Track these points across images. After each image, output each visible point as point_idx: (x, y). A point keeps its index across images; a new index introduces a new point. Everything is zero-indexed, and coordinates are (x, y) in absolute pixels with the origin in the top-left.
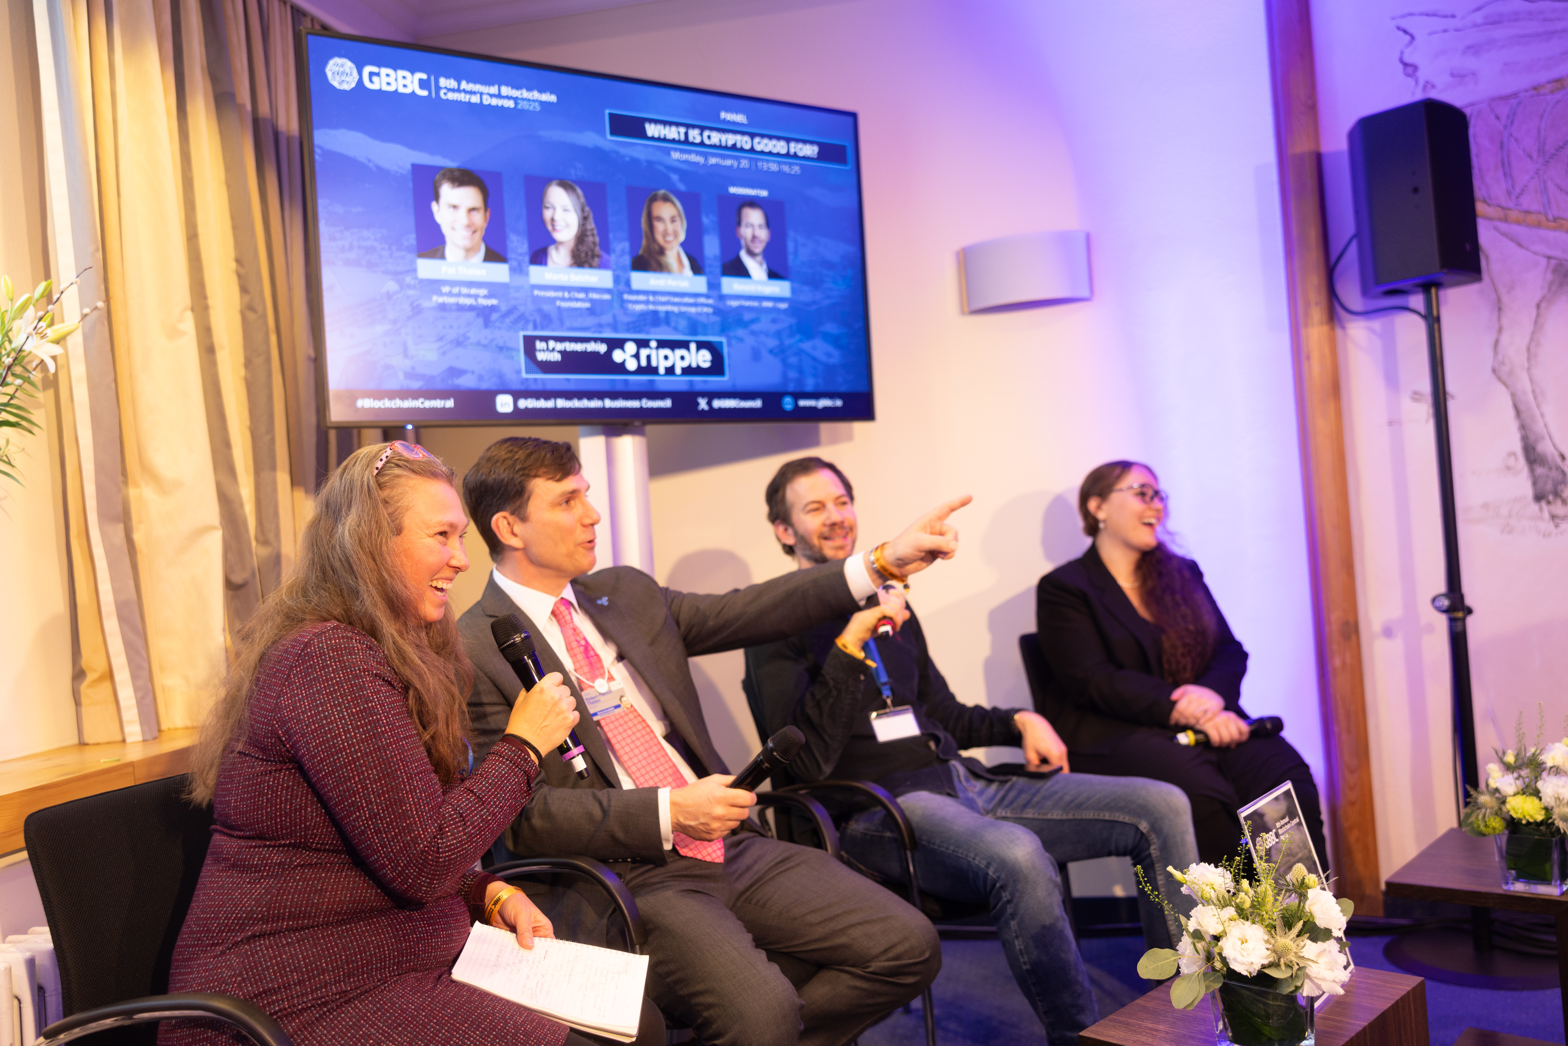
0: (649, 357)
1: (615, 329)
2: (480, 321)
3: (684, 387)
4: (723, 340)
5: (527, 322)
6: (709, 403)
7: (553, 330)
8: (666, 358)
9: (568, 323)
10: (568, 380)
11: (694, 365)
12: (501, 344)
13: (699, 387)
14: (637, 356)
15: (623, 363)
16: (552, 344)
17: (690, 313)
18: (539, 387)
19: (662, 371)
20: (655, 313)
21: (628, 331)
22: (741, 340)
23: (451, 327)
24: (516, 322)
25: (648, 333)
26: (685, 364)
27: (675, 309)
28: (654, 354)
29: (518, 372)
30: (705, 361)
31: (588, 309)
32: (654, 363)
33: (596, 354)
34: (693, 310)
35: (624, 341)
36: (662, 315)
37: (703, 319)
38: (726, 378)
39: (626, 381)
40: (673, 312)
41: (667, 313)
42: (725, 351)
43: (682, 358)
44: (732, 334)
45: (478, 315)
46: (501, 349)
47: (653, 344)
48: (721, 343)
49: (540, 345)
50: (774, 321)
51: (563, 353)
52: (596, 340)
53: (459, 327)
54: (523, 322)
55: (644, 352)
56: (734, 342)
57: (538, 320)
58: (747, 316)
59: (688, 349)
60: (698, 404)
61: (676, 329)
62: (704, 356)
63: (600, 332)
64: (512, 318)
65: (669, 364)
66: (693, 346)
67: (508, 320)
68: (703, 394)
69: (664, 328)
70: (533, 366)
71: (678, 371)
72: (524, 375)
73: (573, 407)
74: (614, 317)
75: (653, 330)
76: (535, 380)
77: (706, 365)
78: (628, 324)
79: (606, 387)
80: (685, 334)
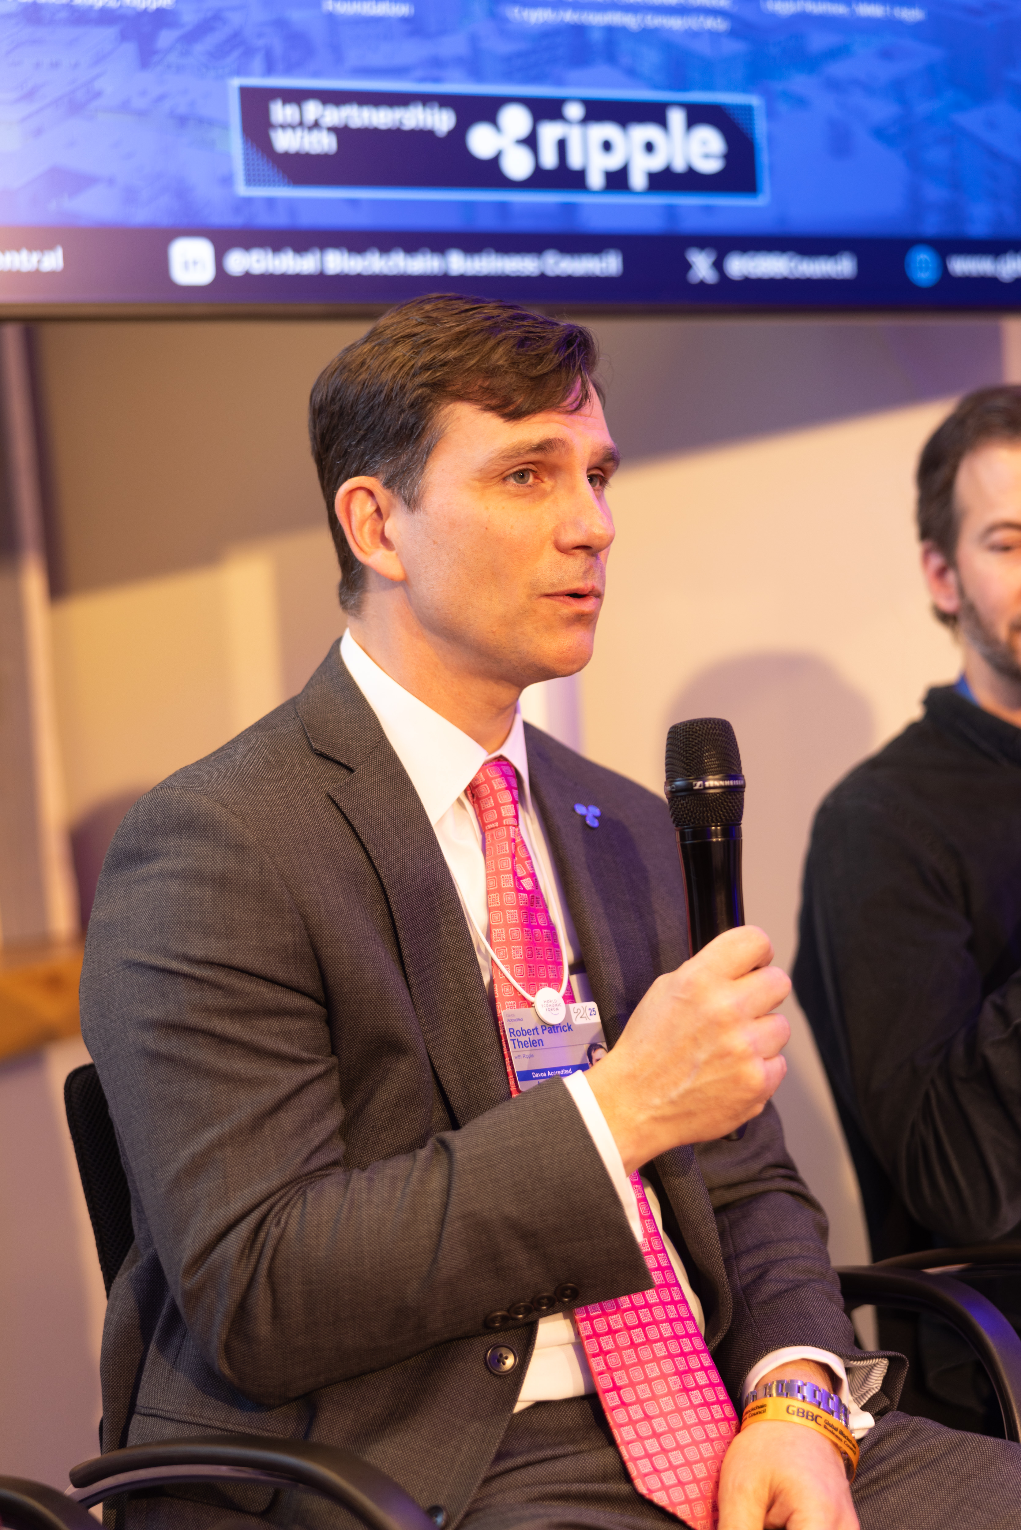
0: (562, 146)
1: (476, 73)
2: (130, 49)
3: (652, 224)
4: (754, 100)
5: (249, 52)
6: (718, 265)
7: (316, 74)
8: (607, 146)
9: (353, 56)
10: (354, 202)
11: (679, 166)
12: (182, 109)
13: (691, 224)
14: (531, 142)
15: (494, 163)
16: (312, 109)
17: (670, 31)
18: (280, 220)
19: (596, 180)
20: (579, 30)
21: (508, 76)
22: (800, 102)
23: (55, 65)
24: (219, 53)
25: (559, 82)
26: (656, 163)
27: (630, 21)
28: (574, 135)
29: (227, 180)
30: (707, 156)
31: (404, 20)
32: (575, 161)
33: (425, 136)
34: (675, 23)
35: (499, 102)
36: (597, 37)
37: (703, 48)
38: (760, 201)
39: (503, 207)
40: (623, 30)
41: (611, 31)
42: (761, 128)
43: (649, 147)
44: (778, 86)
45: (124, 37)
46: (182, 121)
47: (574, 111)
48: (748, 110)
49: (281, 112)
50: (886, 54)
51: (342, 133)
52: (426, 99)
53: (76, 65)
54: (236, 54)
55: (550, 133)
56: (783, 107)
57: (278, 46)
58: (818, 41)
59: (662, 121)
60: (688, 266)
61: (632, 73)
62: (704, 143)
63: (436, 80)
64: (210, 41)
65: (614, 162)
66: (677, 118)
67: (200, 48)
68: (702, 242)
69: (602, 70)
70: (264, 167)
71: (638, 180)
72: (242, 190)
73: (366, 273)
74: (474, 40)
75: (574, 74)
76: (271, 202)
77: (711, 166)
78: (508, 59)
79: (451, 222)
80: (656, 87)
